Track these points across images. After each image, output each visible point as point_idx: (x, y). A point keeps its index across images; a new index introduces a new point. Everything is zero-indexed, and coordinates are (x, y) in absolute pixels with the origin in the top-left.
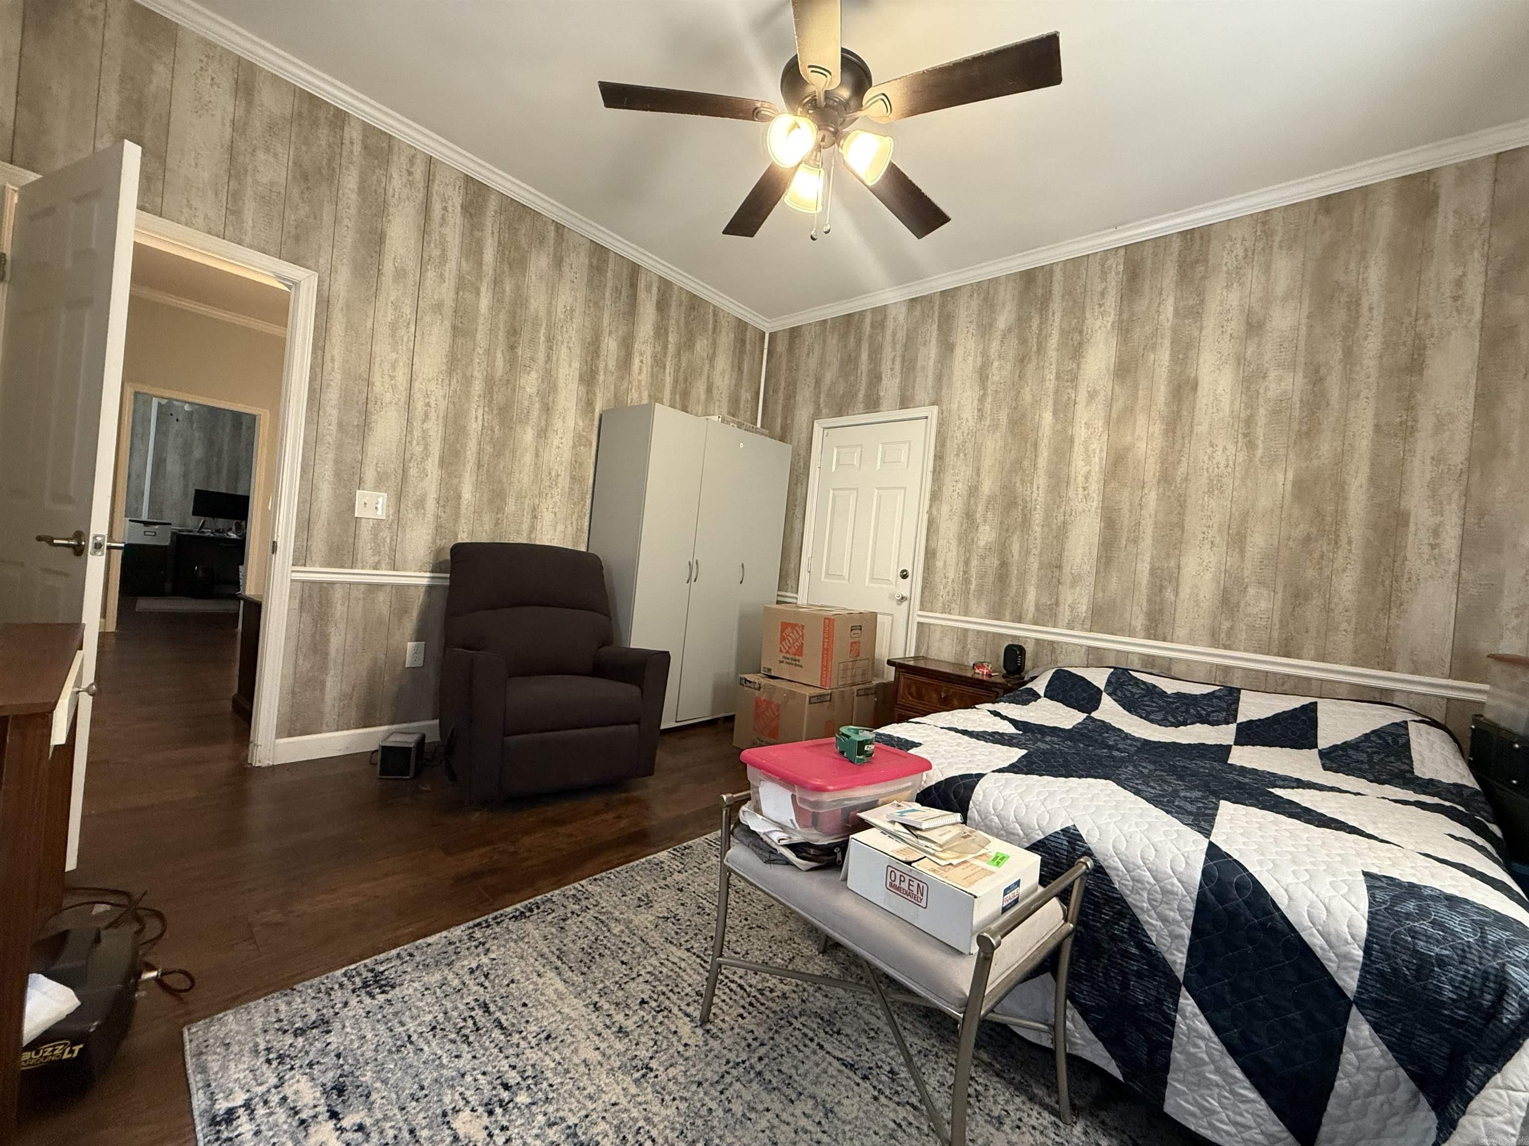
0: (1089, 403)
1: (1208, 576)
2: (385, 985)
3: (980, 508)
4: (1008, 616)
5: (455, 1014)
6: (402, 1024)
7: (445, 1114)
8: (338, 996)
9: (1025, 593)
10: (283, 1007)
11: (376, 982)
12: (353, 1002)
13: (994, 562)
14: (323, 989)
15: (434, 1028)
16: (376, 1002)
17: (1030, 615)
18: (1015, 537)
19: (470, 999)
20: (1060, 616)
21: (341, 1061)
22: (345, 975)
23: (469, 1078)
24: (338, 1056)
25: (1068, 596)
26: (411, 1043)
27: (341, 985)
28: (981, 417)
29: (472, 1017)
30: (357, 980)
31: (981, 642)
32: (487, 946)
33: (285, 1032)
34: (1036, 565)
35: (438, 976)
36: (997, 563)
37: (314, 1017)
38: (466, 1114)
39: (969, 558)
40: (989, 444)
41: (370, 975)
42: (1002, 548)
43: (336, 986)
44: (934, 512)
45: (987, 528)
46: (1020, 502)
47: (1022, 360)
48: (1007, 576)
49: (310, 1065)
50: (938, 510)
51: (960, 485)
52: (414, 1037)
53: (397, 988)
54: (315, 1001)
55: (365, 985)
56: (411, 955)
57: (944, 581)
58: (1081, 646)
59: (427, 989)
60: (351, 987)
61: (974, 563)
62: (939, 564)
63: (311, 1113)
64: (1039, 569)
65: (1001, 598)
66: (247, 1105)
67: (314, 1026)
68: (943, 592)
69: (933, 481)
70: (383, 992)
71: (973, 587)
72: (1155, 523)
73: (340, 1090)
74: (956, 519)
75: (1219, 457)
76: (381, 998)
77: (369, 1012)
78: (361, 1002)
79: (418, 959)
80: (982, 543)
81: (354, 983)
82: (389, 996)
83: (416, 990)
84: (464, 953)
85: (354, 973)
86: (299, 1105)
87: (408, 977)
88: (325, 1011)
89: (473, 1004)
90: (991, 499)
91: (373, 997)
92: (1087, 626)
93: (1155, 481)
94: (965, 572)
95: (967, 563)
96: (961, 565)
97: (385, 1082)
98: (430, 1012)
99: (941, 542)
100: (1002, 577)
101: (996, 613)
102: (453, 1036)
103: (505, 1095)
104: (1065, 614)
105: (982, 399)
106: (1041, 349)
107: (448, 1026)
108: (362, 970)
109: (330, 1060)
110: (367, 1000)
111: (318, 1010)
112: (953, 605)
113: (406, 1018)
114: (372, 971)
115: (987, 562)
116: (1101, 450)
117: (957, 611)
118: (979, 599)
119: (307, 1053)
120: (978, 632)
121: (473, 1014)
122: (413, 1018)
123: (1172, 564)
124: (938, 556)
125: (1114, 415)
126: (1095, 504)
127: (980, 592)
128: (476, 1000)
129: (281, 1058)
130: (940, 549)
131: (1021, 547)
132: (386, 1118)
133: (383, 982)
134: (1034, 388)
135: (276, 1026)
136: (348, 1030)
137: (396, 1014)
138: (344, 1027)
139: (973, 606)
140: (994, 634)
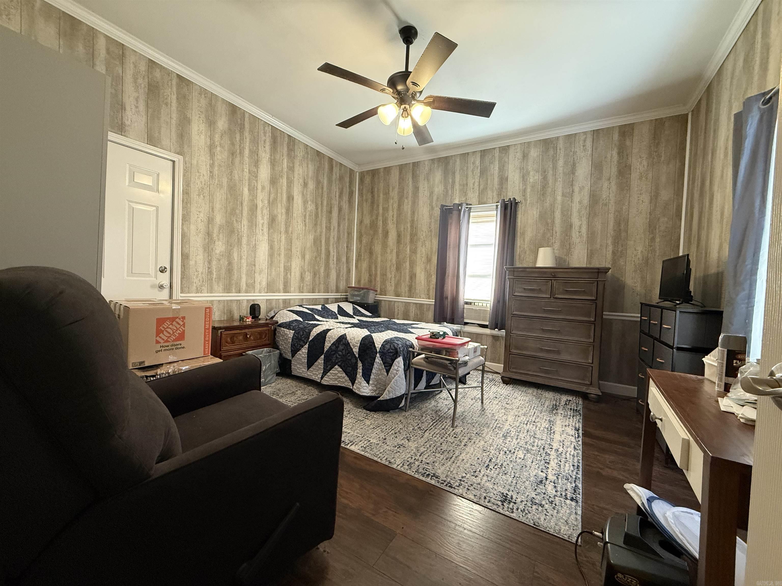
0: (262, 191)
1: (298, 269)
2: (504, 496)
3: (216, 231)
4: (234, 290)
5: (496, 472)
6: (512, 482)
7: (523, 459)
8: (521, 507)
9: (241, 278)
10: (542, 519)
11: (506, 500)
12: (519, 500)
13: (224, 262)
14: (524, 513)
15: (505, 474)
16: (513, 494)
17: (244, 289)
18: (235, 249)
19: (488, 471)
20: (256, 288)
21: (536, 487)
22: (513, 512)
23: (511, 459)
24: (536, 489)
25: (258, 278)
26: (515, 476)
27: (517, 509)
28: (212, 176)
29: (494, 468)
30: (511, 506)
31: (221, 306)
32: (461, 478)
33: (546, 510)
34: (245, 264)
35: (488, 484)
36: (226, 263)
37: (534, 507)
38: (519, 456)
39: (211, 260)
40: (218, 195)
41: (505, 504)
42: (228, 254)
43: (519, 510)
44: (185, 229)
45: (220, 243)
46: (236, 232)
47: (233, 154)
48: (232, 270)
49: (545, 494)
50: (189, 228)
51: (202, 215)
52: (513, 476)
53: (502, 492)
54: (530, 512)
55: (510, 502)
56: (485, 498)
57: (196, 273)
58: (264, 299)
59: (494, 484)
60: (515, 505)
61: (214, 263)
62: (192, 263)
63: (551, 483)
64: (247, 266)
65: (230, 282)
66: (567, 499)
67: (536, 504)
68: (196, 281)
69: (183, 208)
70: (507, 494)
71: (214, 276)
72: (285, 248)
73: (541, 482)
74: (200, 235)
75: (299, 227)
76: (510, 494)
77: (518, 493)
78: (517, 498)
79: (485, 495)
80: (218, 252)
81: (513, 506)
82: (507, 492)
83: (498, 487)
84: (470, 483)
85: (509, 510)
86: (553, 487)
87: (495, 492)
88: (530, 505)
89: (489, 470)
90: (221, 227)
91: (512, 496)
92: (266, 291)
93: (284, 232)
94: (209, 268)
95: (210, 262)
96: (206, 264)
97: (529, 474)
98: (501, 478)
99: (191, 249)
100: (230, 271)
101: (227, 290)
102: (504, 469)
103: (508, 452)
104: (257, 286)
105: (212, 166)
106: (241, 153)
107: (501, 471)
108: (506, 509)
109: (539, 491)
110: (514, 497)
111: (531, 507)
112: (203, 288)
113: (510, 481)
114: (503, 505)
115: (221, 262)
116: (267, 214)
117: (206, 291)
118: (218, 283)
119: (544, 497)
120: (219, 301)
121: (492, 468)
122: (507, 480)
123: (289, 264)
124: (191, 258)
125: (271, 201)
126: (266, 238)
127: (219, 278)
128: (487, 470)
129: (551, 502)
130: (191, 254)
131: (238, 255)
132: (535, 469)
133: (504, 497)
134: (239, 172)
135: (548, 514)
136: (527, 493)
137: (510, 486)
138: (528, 495)
139: (215, 287)
140: (227, 301)
